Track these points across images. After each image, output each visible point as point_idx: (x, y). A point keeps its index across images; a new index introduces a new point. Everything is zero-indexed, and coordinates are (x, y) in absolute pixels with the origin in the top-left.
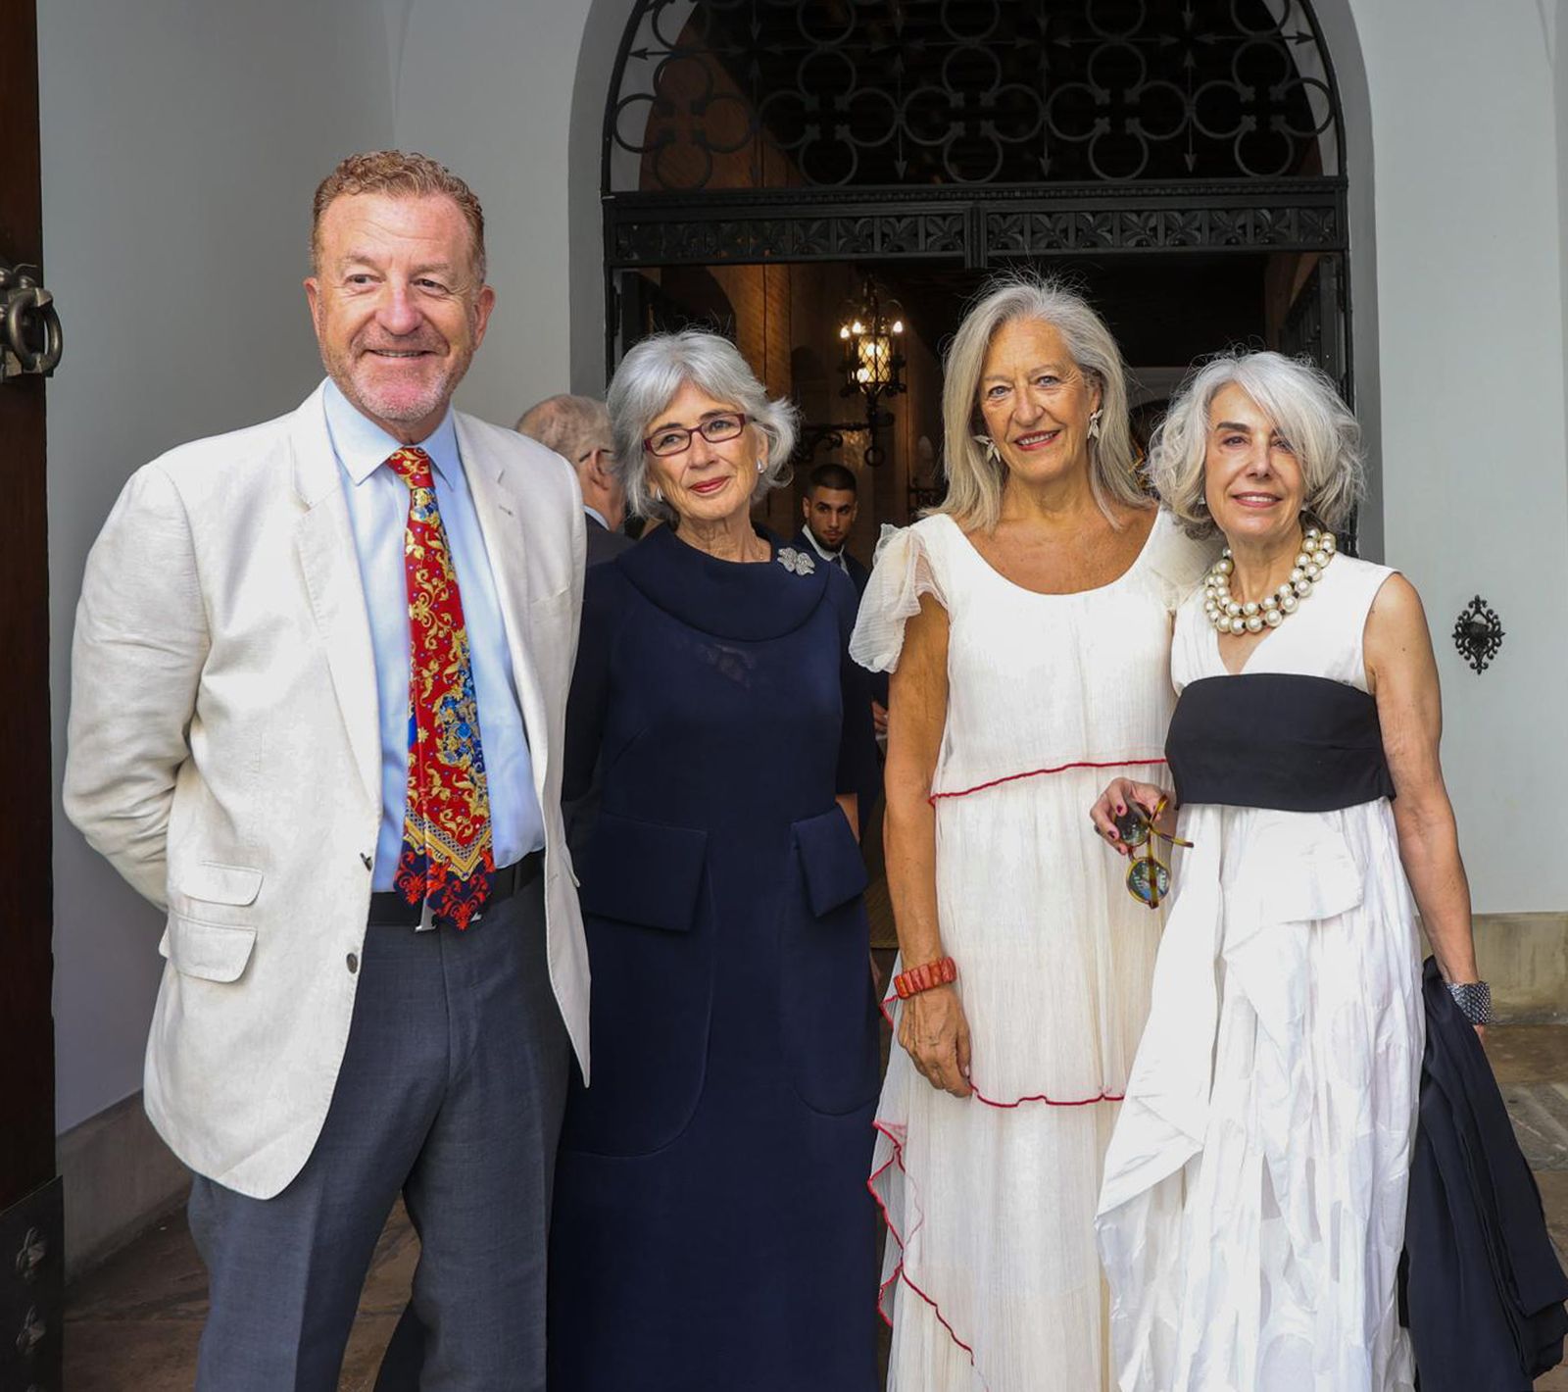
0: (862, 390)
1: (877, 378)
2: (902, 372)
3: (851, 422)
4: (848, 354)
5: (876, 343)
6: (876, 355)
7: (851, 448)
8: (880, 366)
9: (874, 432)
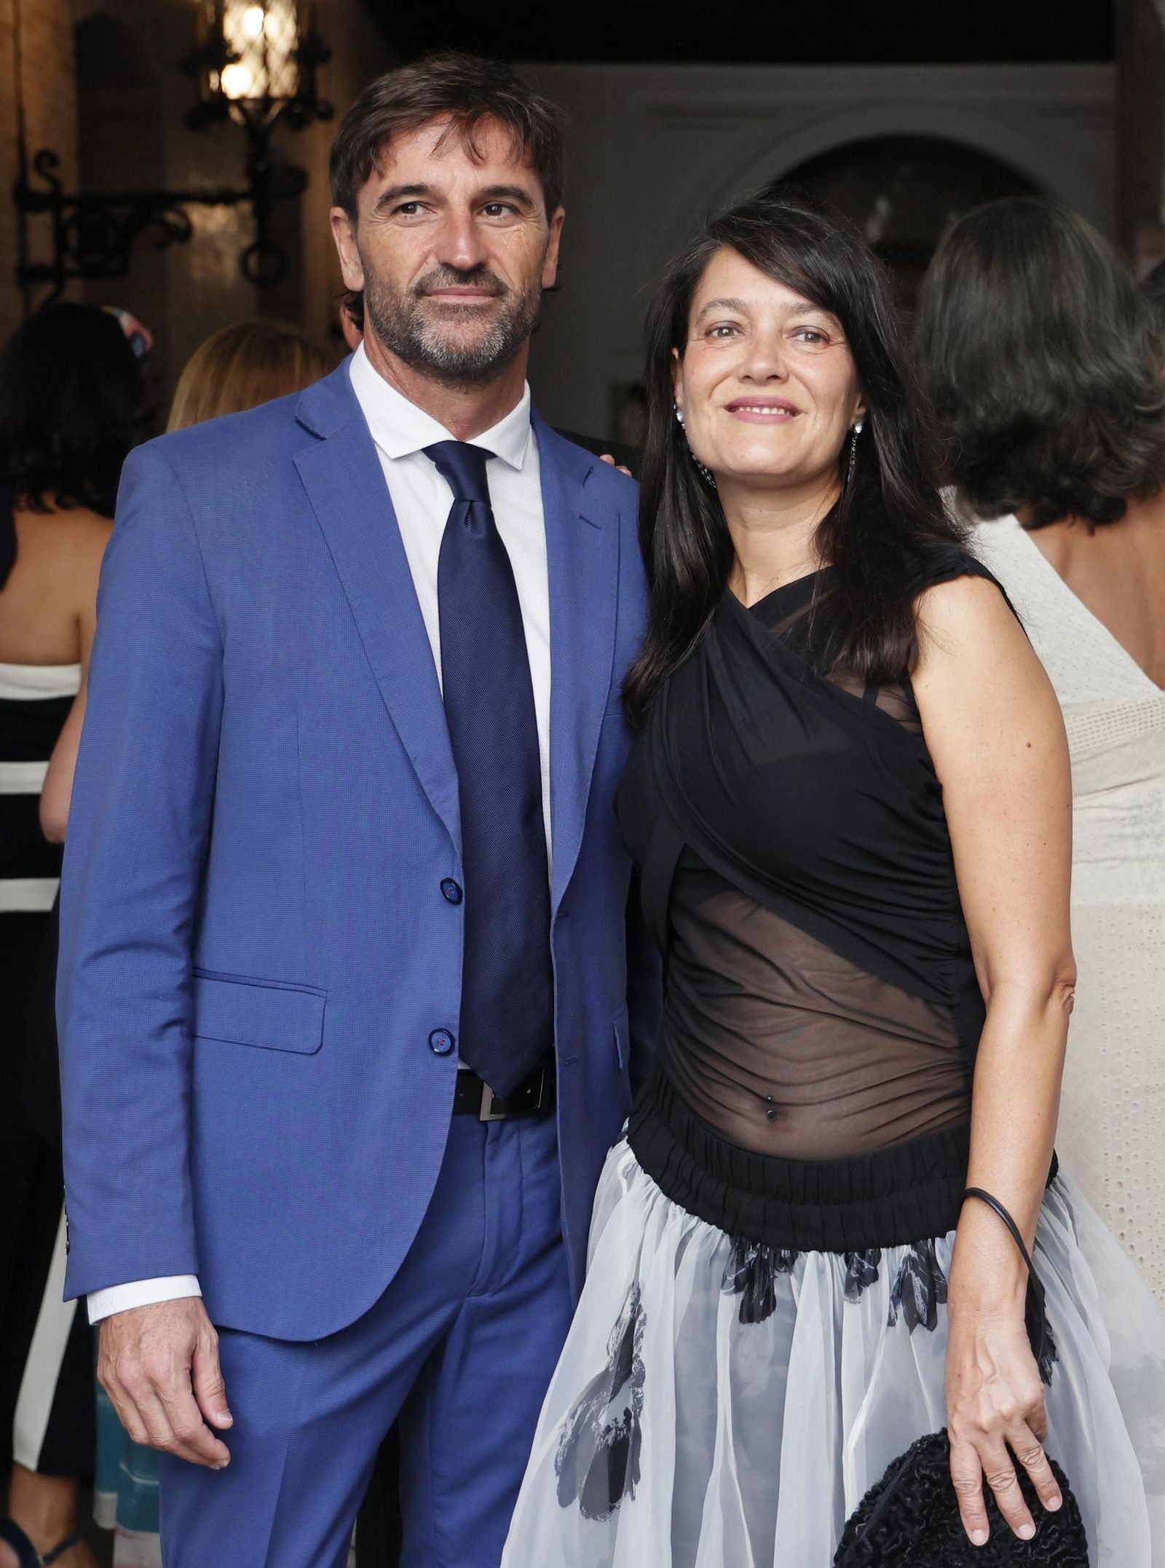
0: (235, 114)
1: (268, 89)
2: (321, 73)
3: (209, 184)
4: (202, 32)
5: (266, 8)
6: (265, 37)
7: (210, 243)
8: (275, 60)
9: (261, 213)
